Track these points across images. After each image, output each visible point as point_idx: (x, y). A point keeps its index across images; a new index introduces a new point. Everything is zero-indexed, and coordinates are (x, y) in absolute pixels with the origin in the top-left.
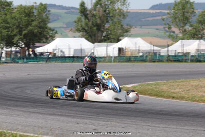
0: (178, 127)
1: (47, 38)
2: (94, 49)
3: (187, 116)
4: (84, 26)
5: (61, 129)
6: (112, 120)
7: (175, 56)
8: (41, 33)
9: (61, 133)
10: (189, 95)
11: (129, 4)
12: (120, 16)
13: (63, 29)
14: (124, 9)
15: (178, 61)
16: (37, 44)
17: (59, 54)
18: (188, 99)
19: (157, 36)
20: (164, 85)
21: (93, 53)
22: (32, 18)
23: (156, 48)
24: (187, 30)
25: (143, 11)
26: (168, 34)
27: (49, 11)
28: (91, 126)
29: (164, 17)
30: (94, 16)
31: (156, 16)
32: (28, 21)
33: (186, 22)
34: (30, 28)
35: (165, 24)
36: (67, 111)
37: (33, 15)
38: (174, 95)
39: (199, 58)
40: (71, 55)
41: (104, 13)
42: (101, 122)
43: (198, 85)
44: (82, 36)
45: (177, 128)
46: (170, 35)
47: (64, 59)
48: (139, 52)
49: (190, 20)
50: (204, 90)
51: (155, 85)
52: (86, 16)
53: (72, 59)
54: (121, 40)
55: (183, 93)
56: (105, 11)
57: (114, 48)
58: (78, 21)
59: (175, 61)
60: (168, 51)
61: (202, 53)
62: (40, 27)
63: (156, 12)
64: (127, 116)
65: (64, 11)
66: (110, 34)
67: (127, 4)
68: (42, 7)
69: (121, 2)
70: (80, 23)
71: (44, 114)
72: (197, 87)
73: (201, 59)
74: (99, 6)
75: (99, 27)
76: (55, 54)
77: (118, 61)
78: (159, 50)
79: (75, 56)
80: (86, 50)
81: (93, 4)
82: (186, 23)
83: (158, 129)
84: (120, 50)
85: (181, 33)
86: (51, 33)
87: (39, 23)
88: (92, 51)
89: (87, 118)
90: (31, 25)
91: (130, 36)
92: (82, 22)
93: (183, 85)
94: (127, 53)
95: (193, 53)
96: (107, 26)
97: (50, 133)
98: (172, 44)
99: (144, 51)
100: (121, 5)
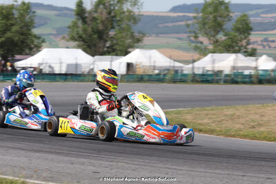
0: (208, 171)
1: (31, 49)
2: (93, 64)
3: (219, 156)
4: (81, 32)
5: (50, 171)
6: (117, 160)
7: (203, 75)
8: (23, 42)
9: (50, 175)
10: (220, 128)
11: (141, 5)
12: (129, 20)
13: (52, 36)
14: (136, 10)
15: (208, 82)
16: (18, 57)
17: (46, 70)
18: (219, 133)
19: (179, 48)
20: (187, 113)
21: (93, 69)
22: (11, 22)
23: (178, 64)
24: (220, 40)
25: (161, 14)
26: (193, 45)
27: (34, 12)
28: (90, 168)
29: (189, 22)
30: (94, 19)
31: (178, 21)
32: (6, 25)
33: (219, 29)
34: (8, 34)
35: (190, 32)
36: (59, 147)
37: (13, 18)
38: (202, 127)
39: (235, 79)
40: (63, 72)
41: (108, 16)
42: (103, 162)
43: (234, 115)
44: (78, 47)
45: (205, 172)
46: (196, 47)
47: (53, 76)
48: (154, 69)
49: (224, 27)
50: (242, 121)
51: (176, 113)
52: (84, 20)
53: (64, 77)
54: (130, 52)
55: (213, 124)
56: (109, 13)
57: (120, 63)
58: (73, 26)
59: (203, 82)
60: (193, 68)
61: (240, 71)
62: (22, 34)
63: (179, 16)
64: (137, 154)
65: (55, 12)
66: (116, 44)
67: (139, 4)
68: (25, 7)
69: (131, 2)
70: (75, 29)
71: (27, 150)
72: (232, 117)
73: (239, 80)
74: (101, 6)
75: (101, 35)
76: (41, 70)
77: (126, 80)
78: (182, 67)
79: (68, 73)
80: (83, 65)
81: (94, 3)
82: (219, 31)
83: (180, 172)
84: (129, 65)
85: (211, 44)
86: (36, 42)
87: (21, 28)
88: (92, 67)
89: (84, 157)
90: (10, 30)
91: (142, 48)
92: (78, 27)
93: (214, 114)
94: (138, 70)
95: (227, 71)
96: (112, 33)
97: (35, 176)
98: (199, 59)
99: (162, 67)
100: (131, 5)
